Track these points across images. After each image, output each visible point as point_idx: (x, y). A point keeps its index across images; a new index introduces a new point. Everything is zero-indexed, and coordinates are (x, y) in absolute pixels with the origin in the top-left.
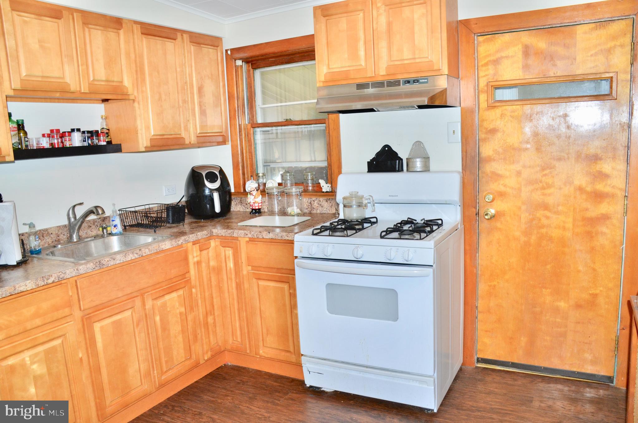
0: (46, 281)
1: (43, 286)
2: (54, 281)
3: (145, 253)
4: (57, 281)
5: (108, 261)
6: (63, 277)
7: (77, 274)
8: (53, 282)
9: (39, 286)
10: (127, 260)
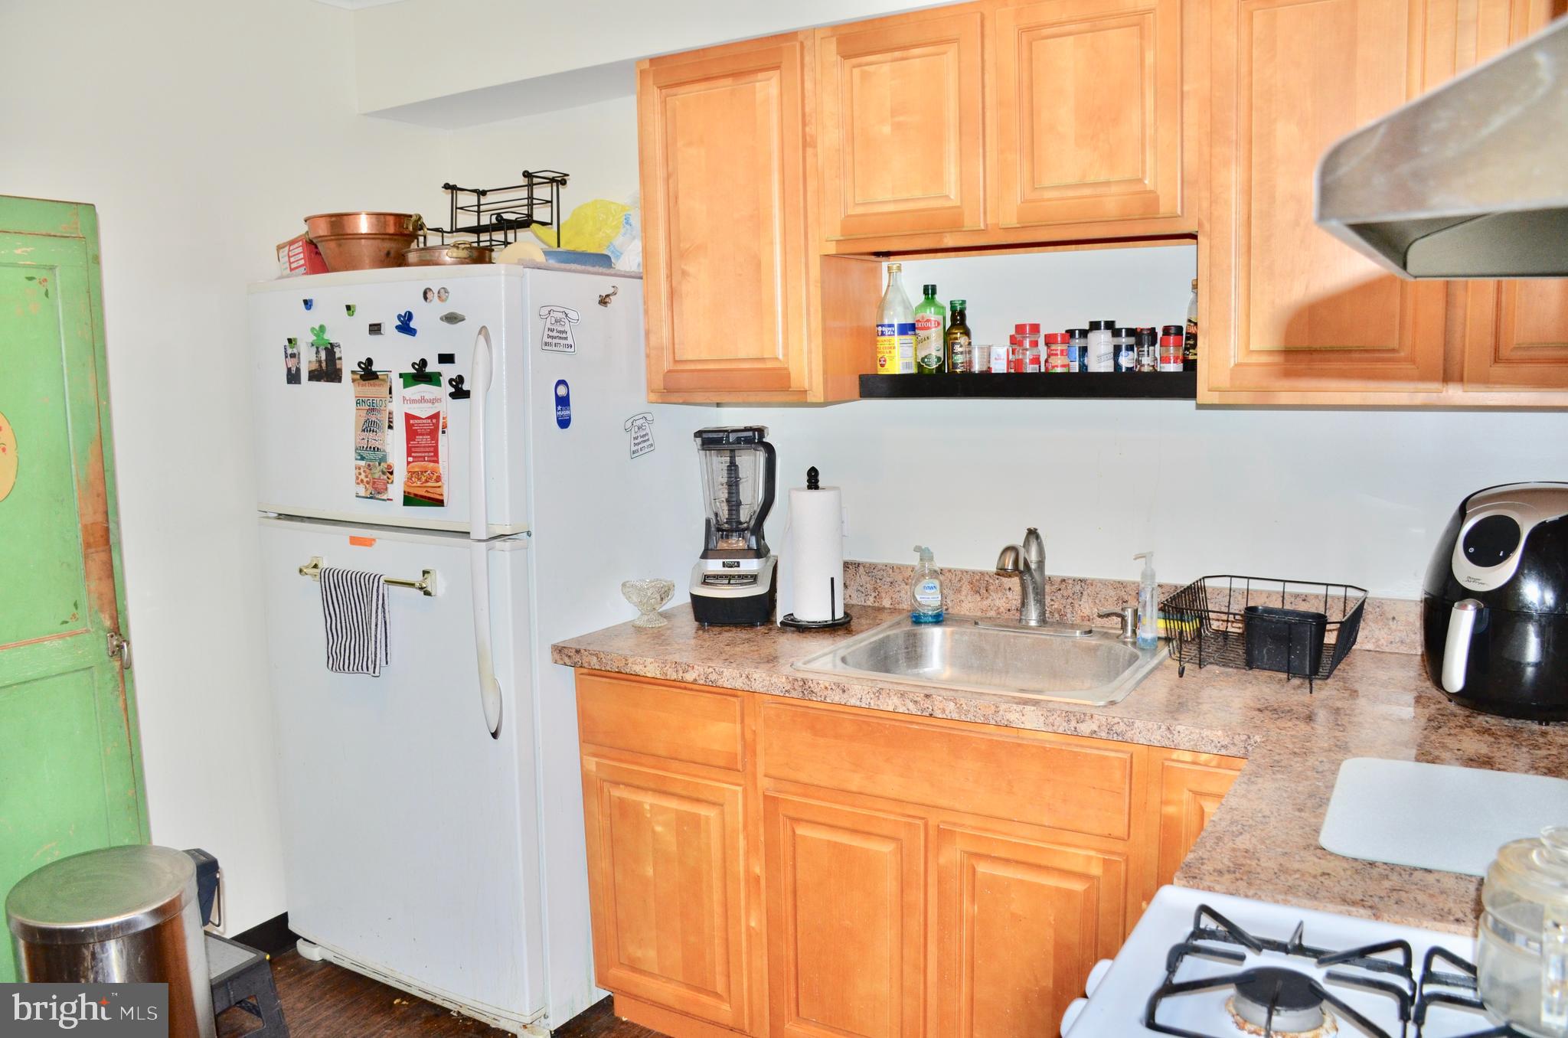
0: (681, 674)
1: (675, 681)
2: (695, 680)
3: (944, 711)
4: (702, 682)
5: (826, 688)
6: (715, 681)
7: (747, 689)
8: (695, 682)
9: (668, 677)
10: (881, 708)
